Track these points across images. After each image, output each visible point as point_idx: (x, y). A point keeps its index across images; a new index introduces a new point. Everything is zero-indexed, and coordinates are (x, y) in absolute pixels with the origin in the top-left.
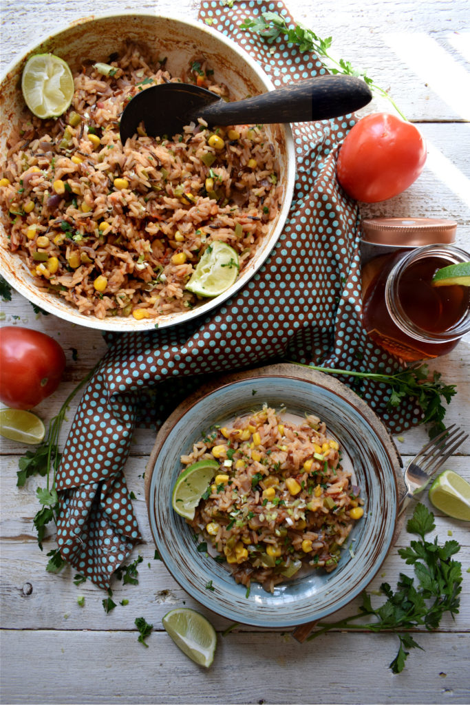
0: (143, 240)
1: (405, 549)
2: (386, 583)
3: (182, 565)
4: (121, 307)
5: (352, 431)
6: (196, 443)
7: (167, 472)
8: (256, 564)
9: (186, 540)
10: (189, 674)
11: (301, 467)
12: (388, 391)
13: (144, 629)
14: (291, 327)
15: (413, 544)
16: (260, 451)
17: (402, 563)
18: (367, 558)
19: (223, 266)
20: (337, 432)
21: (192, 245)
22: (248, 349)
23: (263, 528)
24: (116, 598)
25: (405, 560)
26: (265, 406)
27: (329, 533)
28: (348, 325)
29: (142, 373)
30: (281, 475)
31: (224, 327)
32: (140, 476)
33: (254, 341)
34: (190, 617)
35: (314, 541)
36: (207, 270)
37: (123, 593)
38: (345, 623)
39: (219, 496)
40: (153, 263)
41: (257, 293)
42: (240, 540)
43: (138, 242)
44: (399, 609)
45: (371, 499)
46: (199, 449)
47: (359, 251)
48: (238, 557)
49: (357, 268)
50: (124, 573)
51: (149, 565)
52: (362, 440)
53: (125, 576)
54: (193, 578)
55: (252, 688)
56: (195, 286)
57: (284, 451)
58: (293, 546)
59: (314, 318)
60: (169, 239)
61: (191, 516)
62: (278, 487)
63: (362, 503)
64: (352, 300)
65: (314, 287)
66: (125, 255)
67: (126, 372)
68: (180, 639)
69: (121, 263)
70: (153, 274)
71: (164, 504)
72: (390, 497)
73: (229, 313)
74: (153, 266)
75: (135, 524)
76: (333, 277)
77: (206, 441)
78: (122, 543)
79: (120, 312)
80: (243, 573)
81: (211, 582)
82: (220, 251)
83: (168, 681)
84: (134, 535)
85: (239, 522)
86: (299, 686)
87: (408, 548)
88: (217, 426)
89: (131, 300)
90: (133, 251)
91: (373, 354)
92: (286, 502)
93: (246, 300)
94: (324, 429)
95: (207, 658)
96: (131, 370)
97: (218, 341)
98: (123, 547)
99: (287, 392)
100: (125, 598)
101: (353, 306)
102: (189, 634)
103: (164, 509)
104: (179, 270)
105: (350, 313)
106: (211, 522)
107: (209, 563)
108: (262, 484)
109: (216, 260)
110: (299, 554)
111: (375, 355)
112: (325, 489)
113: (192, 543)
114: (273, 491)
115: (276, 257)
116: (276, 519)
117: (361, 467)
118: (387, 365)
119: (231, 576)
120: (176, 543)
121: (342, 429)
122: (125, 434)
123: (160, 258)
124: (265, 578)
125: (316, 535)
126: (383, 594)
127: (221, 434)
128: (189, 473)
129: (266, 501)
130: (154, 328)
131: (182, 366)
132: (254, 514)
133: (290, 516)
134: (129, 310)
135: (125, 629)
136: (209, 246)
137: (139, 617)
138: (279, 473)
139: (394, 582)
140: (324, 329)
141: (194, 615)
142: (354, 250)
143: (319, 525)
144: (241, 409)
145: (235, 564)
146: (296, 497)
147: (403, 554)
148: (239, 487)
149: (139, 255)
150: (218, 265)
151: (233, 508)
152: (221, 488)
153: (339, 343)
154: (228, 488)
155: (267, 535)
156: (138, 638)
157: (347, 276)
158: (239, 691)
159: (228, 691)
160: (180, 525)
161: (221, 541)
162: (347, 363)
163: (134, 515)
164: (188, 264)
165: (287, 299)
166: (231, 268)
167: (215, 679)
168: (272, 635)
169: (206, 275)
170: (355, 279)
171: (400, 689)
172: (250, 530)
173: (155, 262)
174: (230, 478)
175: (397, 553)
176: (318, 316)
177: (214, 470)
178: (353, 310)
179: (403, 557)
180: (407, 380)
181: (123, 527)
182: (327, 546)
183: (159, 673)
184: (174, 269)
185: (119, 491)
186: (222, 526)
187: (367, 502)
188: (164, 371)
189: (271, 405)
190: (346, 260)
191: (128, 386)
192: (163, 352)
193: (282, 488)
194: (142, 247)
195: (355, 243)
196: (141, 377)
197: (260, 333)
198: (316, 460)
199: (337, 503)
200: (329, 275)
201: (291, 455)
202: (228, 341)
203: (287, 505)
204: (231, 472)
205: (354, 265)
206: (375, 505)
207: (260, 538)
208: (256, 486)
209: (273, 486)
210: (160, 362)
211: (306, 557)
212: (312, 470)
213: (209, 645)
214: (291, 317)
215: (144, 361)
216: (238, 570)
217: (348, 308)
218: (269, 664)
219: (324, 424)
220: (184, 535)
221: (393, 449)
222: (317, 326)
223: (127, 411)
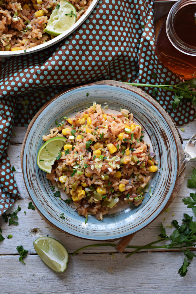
0: (16, 2)
1: (187, 198)
2: (175, 220)
3: (44, 203)
4: (3, 45)
5: (149, 117)
6: (52, 128)
7: (34, 145)
8: (91, 201)
9: (47, 189)
10: (51, 280)
11: (117, 137)
12: (173, 97)
13: (23, 253)
14: (110, 55)
15: (192, 195)
16: (91, 128)
17: (185, 207)
18: (160, 196)
19: (66, 15)
20: (141, 119)
21: (47, 5)
22: (83, 68)
23: (94, 174)
24: (4, 234)
25: (187, 206)
26: (95, 104)
27: (136, 180)
28: (146, 55)
29: (17, 83)
30: (104, 143)
31: (67, 52)
32: (18, 157)
33: (87, 63)
34: (51, 242)
35: (126, 185)
36: (57, 19)
37: (9, 231)
38: (150, 246)
39: (66, 157)
40: (23, 19)
41: (88, 32)
42: (80, 185)
43: (13, 4)
44: (183, 235)
45: (162, 160)
46: (54, 132)
47: (153, 10)
48: (79, 195)
49: (152, 19)
50: (9, 218)
51: (25, 213)
52: (156, 123)
53: (9, 220)
54: (51, 211)
55: (92, 288)
56: (50, 28)
57: (106, 128)
58: (113, 188)
59: (125, 50)
60: (33, 4)
61: (49, 171)
62: (103, 150)
63: (156, 163)
64: (148, 38)
65: (124, 31)
66: (5, 12)
67: (7, 83)
68: (45, 255)
69: (3, 17)
70: (23, 25)
71: (32, 166)
72: (173, 157)
73: (71, 44)
74: (24, 21)
75: (15, 185)
76: (137, 26)
77: (58, 126)
78: (8, 198)
79: (3, 49)
80: (82, 208)
81: (63, 214)
82: (64, 7)
83: (38, 285)
84: (15, 192)
85: (79, 172)
86: (121, 286)
87: (188, 198)
88: (65, 118)
89: (10, 41)
90: (10, 10)
91: (162, 72)
92: (108, 158)
93: (81, 36)
94: (132, 117)
95: (62, 266)
96: (10, 82)
97: (64, 62)
98: (8, 200)
99: (108, 94)
100: (10, 234)
101: (149, 42)
102: (51, 252)
103: (33, 169)
104: (39, 20)
105: (147, 47)
106: (62, 175)
107: (62, 204)
108: (92, 147)
109: (62, 12)
110: (117, 194)
111: (164, 73)
112: (132, 151)
113: (51, 191)
114: (100, 152)
115: (99, 9)
116: (101, 168)
117: (156, 141)
118: (171, 79)
119: (75, 211)
120: (40, 190)
121: (143, 117)
122: (8, 124)
123: (28, 16)
124: (96, 210)
125: (127, 181)
126: (173, 227)
127: (68, 122)
128: (47, 143)
129: (95, 158)
130: (23, 52)
131: (42, 77)
132: (88, 166)
133: (110, 167)
134: (9, 47)
135: (11, 253)
136: (58, 5)
137: (19, 245)
138: (103, 140)
139: (180, 219)
140: (132, 59)
141: (54, 241)
142: (149, 9)
143: (129, 175)
144: (80, 107)
145: (77, 202)
146: (114, 154)
147: (185, 202)
148: (78, 151)
149: (14, 12)
150: (63, 14)
151: (75, 163)
152: (67, 152)
153: (141, 66)
154: (72, 152)
155: (96, 179)
156: (19, 259)
157: (145, 24)
158: (84, 290)
159: (77, 290)
160: (43, 180)
161: (68, 186)
162: (147, 80)
163: (15, 180)
164: (45, 16)
165: (107, 37)
166: (71, 16)
167: (68, 283)
168: (104, 255)
169: (55, 22)
170: (150, 25)
171: (185, 286)
172: (86, 177)
173: (25, 18)
174: (73, 146)
175: (182, 201)
176: (127, 49)
177: (63, 142)
178: (149, 44)
179: (186, 204)
180: (184, 89)
181: (8, 187)
182: (135, 188)
183: (33, 280)
184: (36, 20)
185: (5, 164)
186: (69, 177)
187: (160, 162)
188: (31, 81)
189: (98, 103)
190: (144, 14)
191: (8, 92)
192: (30, 69)
193: (105, 150)
194: (16, 7)
195: (150, 5)
196: (16, 85)
197: (90, 58)
198: (126, 133)
199: (140, 159)
200: (134, 25)
201: (110, 128)
202: (70, 62)
203: (108, 160)
204: (74, 143)
205: (149, 17)
206: (164, 163)
207: (92, 182)
208: (89, 149)
209: (99, 149)
210: (28, 75)
211: (122, 195)
212: (124, 138)
213: (63, 259)
214: (110, 48)
215: (18, 76)
216: (79, 206)
217: (146, 44)
218: (102, 273)
219: (132, 114)
220: (46, 186)
221: (176, 132)
222: (127, 56)
223: (8, 110)
